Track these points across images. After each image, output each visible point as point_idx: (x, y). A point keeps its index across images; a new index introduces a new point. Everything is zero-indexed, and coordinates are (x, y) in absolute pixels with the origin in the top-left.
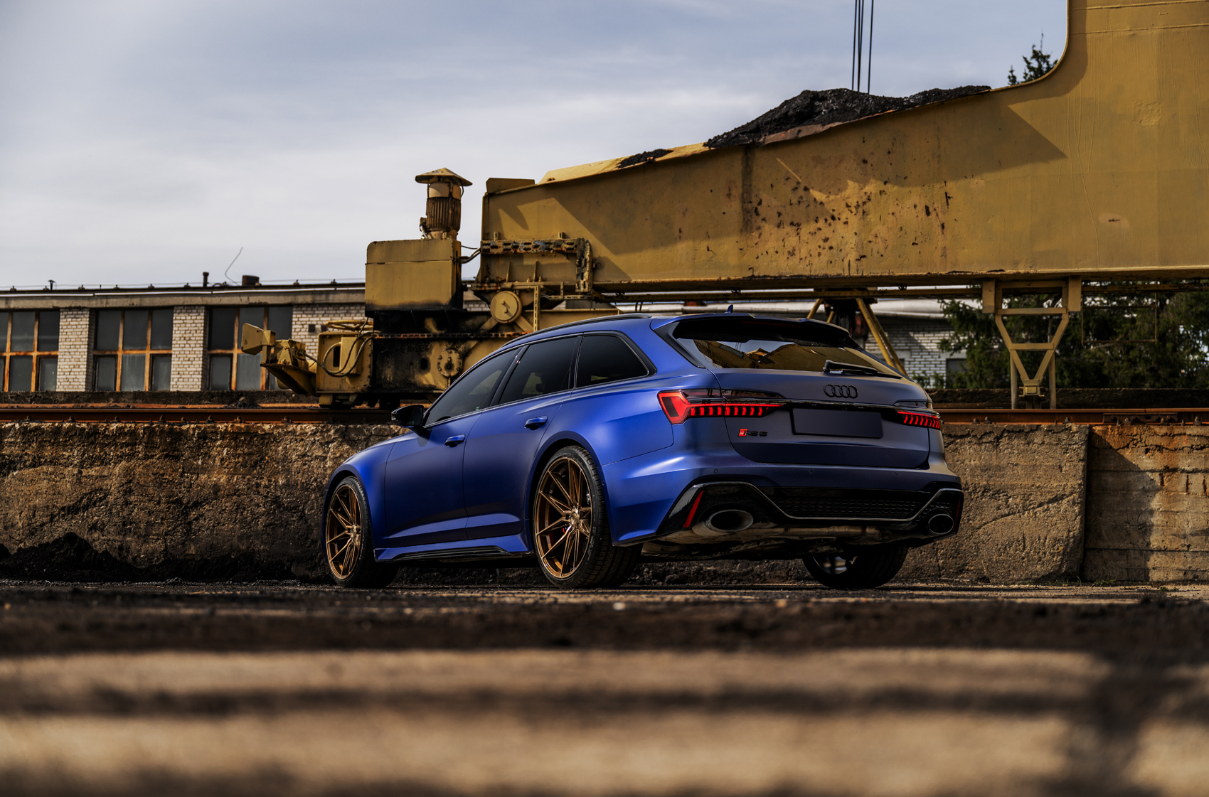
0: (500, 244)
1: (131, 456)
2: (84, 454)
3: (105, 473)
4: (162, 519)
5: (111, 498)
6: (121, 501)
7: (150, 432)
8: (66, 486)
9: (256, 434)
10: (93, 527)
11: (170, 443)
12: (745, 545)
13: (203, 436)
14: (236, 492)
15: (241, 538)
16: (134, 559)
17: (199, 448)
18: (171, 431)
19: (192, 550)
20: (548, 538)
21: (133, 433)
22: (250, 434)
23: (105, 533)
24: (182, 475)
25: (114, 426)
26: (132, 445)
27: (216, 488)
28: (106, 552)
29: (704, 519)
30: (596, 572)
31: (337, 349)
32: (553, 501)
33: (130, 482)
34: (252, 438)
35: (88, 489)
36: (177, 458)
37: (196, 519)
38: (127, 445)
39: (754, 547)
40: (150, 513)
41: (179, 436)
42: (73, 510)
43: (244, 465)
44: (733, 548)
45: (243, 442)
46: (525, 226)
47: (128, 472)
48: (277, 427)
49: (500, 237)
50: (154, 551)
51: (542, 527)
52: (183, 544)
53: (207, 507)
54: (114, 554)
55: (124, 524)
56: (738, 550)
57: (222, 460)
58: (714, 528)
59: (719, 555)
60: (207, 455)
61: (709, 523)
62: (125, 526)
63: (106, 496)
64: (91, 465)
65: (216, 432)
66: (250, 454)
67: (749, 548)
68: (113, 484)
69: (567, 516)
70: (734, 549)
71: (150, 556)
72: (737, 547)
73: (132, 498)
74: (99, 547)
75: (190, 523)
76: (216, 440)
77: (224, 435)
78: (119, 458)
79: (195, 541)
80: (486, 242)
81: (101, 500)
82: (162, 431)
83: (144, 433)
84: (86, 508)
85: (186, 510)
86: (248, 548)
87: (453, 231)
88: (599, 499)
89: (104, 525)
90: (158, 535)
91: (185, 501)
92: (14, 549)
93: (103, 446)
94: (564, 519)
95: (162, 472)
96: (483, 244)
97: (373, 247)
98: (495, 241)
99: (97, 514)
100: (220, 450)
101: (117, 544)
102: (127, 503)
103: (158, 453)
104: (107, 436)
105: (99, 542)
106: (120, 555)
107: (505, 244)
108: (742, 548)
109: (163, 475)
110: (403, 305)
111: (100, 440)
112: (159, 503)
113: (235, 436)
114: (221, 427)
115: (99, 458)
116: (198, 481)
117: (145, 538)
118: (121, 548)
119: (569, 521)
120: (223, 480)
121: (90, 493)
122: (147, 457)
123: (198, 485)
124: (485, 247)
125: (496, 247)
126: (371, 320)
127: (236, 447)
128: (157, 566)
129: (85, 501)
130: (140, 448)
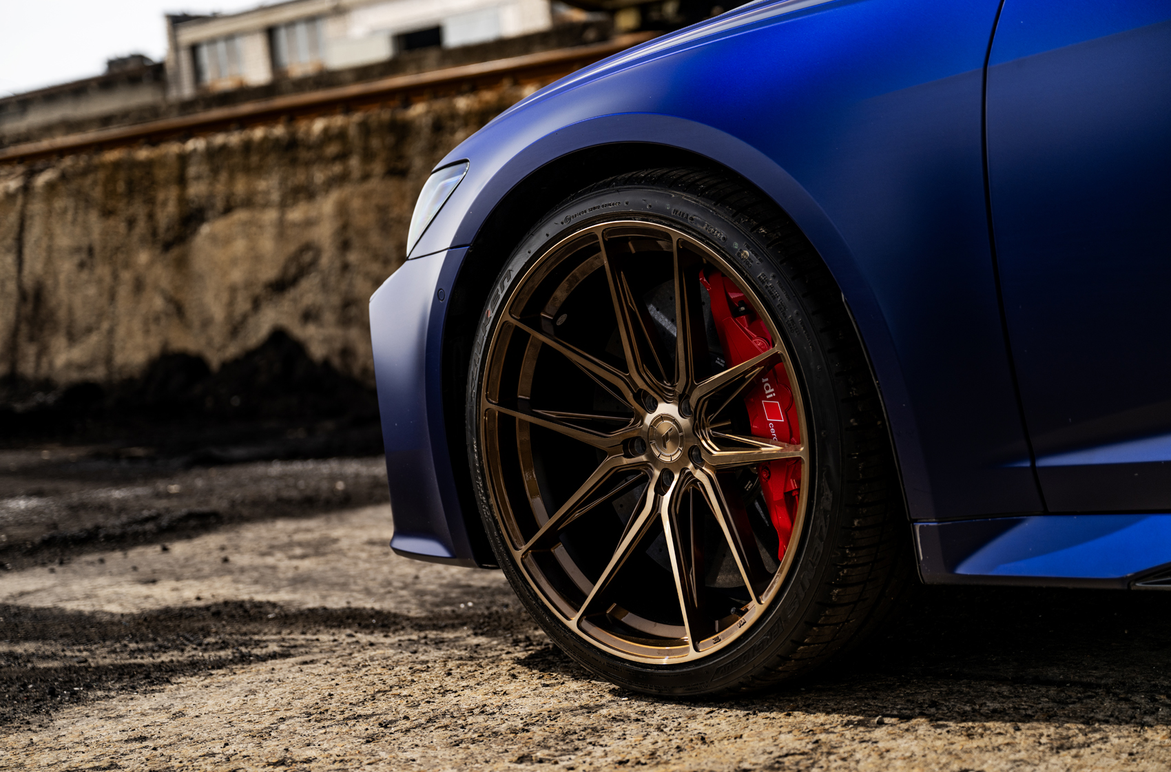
1: (344, 178)
2: (284, 184)
3: (313, 215)
5: (325, 261)
6: (337, 264)
7: (365, 127)
8: (267, 244)
10: (307, 316)
11: (394, 147)
13: (439, 126)
16: (364, 371)
18: (393, 124)
21: (342, 135)
23: (322, 325)
25: (318, 125)
26: (343, 157)
28: (326, 363)
33: (345, 227)
35: (293, 248)
38: (337, 158)
41: (402, 131)
42: (280, 287)
47: (342, 210)
54: (336, 362)
55: (346, 307)
62: (347, 310)
63: (317, 257)
64: (296, 202)
65: (454, 115)
68: (324, 234)
73: (353, 257)
74: (318, 351)
76: (455, 131)
77: (466, 119)
78: (329, 185)
82: (381, 125)
83: (357, 134)
84: (295, 281)
89: (319, 310)
92: (214, 360)
93: (308, 164)
95: (386, 202)
99: (308, 292)
101: (339, 345)
102: (345, 267)
103: (378, 167)
104: (310, 147)
105: (317, 342)
106: (344, 365)
111: (303, 154)
114: (461, 104)
115: (303, 187)
118: (344, 351)
121: (298, 253)
122: (364, 177)
130: (354, 162)
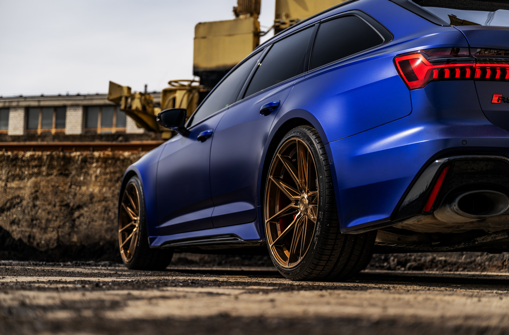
0: (287, 21)
1: (38, 174)
2: (8, 173)
3: (22, 185)
4: (57, 217)
5: (24, 203)
6: (31, 205)
7: (51, 157)
9: (118, 159)
10: (13, 222)
11: (64, 166)
12: (493, 236)
13: (85, 161)
14: (105, 199)
15: (107, 231)
16: (38, 244)
17: (82, 168)
18: (64, 157)
19: (75, 239)
20: (278, 226)
21: (40, 158)
22: (115, 159)
23: (20, 226)
24: (70, 187)
25: (28, 154)
26: (39, 166)
27: (92, 196)
28: (20, 240)
29: (449, 201)
30: (323, 263)
31: (174, 99)
32: (283, 186)
33: (37, 191)
34: (116, 162)
35: (10, 197)
36: (67, 175)
37: (78, 217)
38: (36, 166)
39: (503, 237)
40: (49, 213)
41: (69, 161)
42: (0, 210)
43: (110, 180)
44: (478, 239)
45: (110, 164)
46: (305, 8)
47: (36, 185)
48: (132, 154)
49: (287, 16)
50: (51, 239)
51: (272, 212)
52: (69, 234)
53: (86, 209)
54: (25, 240)
55: (32, 220)
56: (485, 241)
57: (96, 177)
58: (461, 212)
59: (462, 246)
60: (87, 174)
61: (455, 206)
62: (33, 222)
63: (21, 201)
64: (13, 180)
65: (92, 158)
66: (115, 173)
67: (498, 238)
68: (26, 193)
69: (297, 202)
70: (480, 240)
71: (48, 242)
72: (482, 238)
73: (38, 203)
74: (16, 236)
75: (74, 220)
76: (93, 163)
77: (98, 160)
78: (31, 176)
79: (77, 233)
80: (277, 20)
81: (18, 203)
82: (58, 157)
83: (47, 159)
84: (9, 209)
85: (72, 211)
86: (112, 237)
87: (255, 15)
88: (326, 180)
89: (19, 220)
90: (53, 228)
91: (71, 205)
93: (21, 167)
94: (293, 205)
95: (57, 185)
96: (275, 22)
97: (199, 26)
98: (284, 19)
99: (16, 213)
100: (95, 170)
101: (27, 234)
102: (34, 206)
103: (55, 172)
104: (24, 161)
105: (16, 232)
106: (29, 241)
107: (292, 21)
108: (489, 239)
109: (58, 187)
110: (218, 67)
111: (19, 163)
112: (55, 206)
113: (105, 160)
114: (96, 154)
115: (18, 175)
116: (80, 192)
117: (45, 230)
118: (29, 237)
119: (298, 207)
120: (97, 190)
121: (12, 199)
122: (48, 175)
123: (80, 194)
124: (277, 24)
125: (284, 23)
126: (197, 79)
127: (106, 168)
128: (52, 250)
129: (8, 204)
130: (44, 169)
